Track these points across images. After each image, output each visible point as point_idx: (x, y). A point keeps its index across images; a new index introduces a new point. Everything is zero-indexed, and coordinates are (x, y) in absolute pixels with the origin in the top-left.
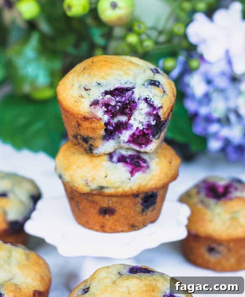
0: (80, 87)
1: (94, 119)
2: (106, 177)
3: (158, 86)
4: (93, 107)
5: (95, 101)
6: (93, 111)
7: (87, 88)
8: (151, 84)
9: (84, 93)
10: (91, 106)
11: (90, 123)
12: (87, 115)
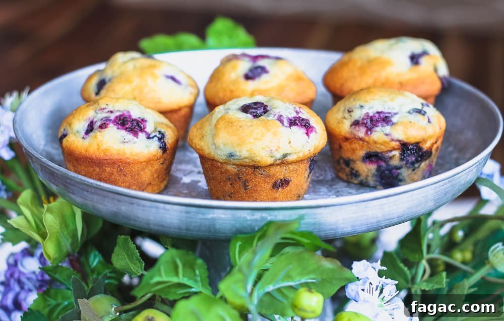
0: (344, 111)
1: (353, 140)
2: (290, 142)
3: (424, 115)
4: (353, 126)
5: (356, 121)
6: (353, 131)
7: (350, 110)
8: (417, 112)
9: (347, 115)
10: (351, 126)
11: (351, 143)
12: (348, 136)
